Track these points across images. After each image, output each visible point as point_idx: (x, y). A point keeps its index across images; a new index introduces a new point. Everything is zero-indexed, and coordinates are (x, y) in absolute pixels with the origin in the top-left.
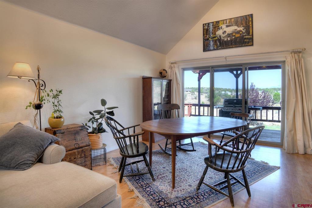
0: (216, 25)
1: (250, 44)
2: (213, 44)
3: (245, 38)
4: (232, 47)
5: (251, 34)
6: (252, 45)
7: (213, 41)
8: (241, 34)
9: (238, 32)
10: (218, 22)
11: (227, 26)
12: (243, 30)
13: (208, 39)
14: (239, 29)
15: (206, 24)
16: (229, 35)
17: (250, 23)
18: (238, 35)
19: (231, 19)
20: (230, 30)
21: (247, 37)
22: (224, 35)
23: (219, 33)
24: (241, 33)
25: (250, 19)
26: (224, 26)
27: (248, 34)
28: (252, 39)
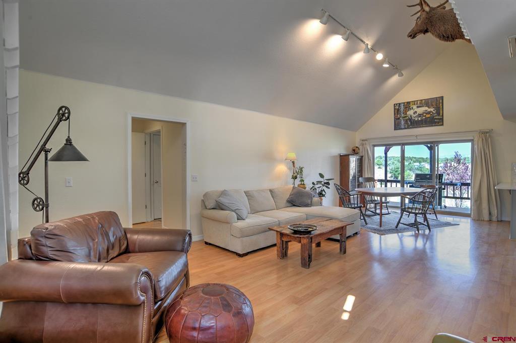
0: (408, 105)
1: (440, 124)
2: (404, 124)
3: (436, 119)
4: (423, 127)
5: (441, 115)
6: (443, 125)
7: (404, 120)
8: (431, 115)
9: (429, 113)
10: (409, 103)
11: (418, 107)
12: (434, 110)
13: (399, 119)
14: (429, 110)
15: (397, 104)
16: (420, 115)
17: (441, 105)
18: (428, 116)
19: (421, 100)
20: (420, 110)
21: (437, 117)
22: (415, 115)
23: (410, 113)
24: (431, 113)
25: (441, 101)
26: (415, 107)
27: (439, 114)
28: (442, 119)
